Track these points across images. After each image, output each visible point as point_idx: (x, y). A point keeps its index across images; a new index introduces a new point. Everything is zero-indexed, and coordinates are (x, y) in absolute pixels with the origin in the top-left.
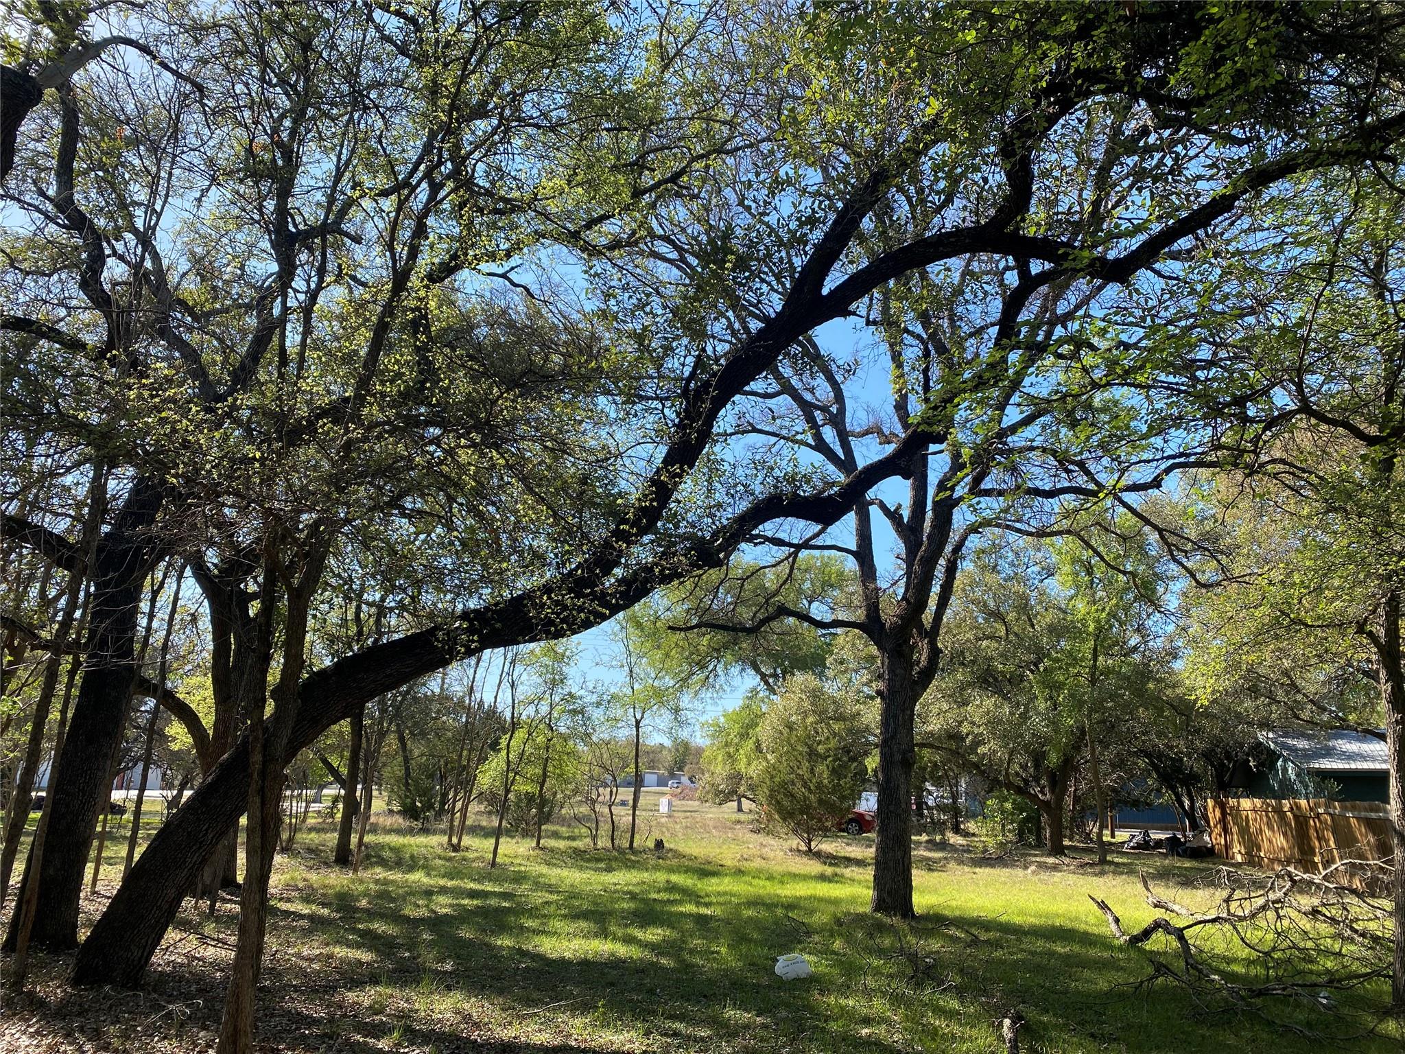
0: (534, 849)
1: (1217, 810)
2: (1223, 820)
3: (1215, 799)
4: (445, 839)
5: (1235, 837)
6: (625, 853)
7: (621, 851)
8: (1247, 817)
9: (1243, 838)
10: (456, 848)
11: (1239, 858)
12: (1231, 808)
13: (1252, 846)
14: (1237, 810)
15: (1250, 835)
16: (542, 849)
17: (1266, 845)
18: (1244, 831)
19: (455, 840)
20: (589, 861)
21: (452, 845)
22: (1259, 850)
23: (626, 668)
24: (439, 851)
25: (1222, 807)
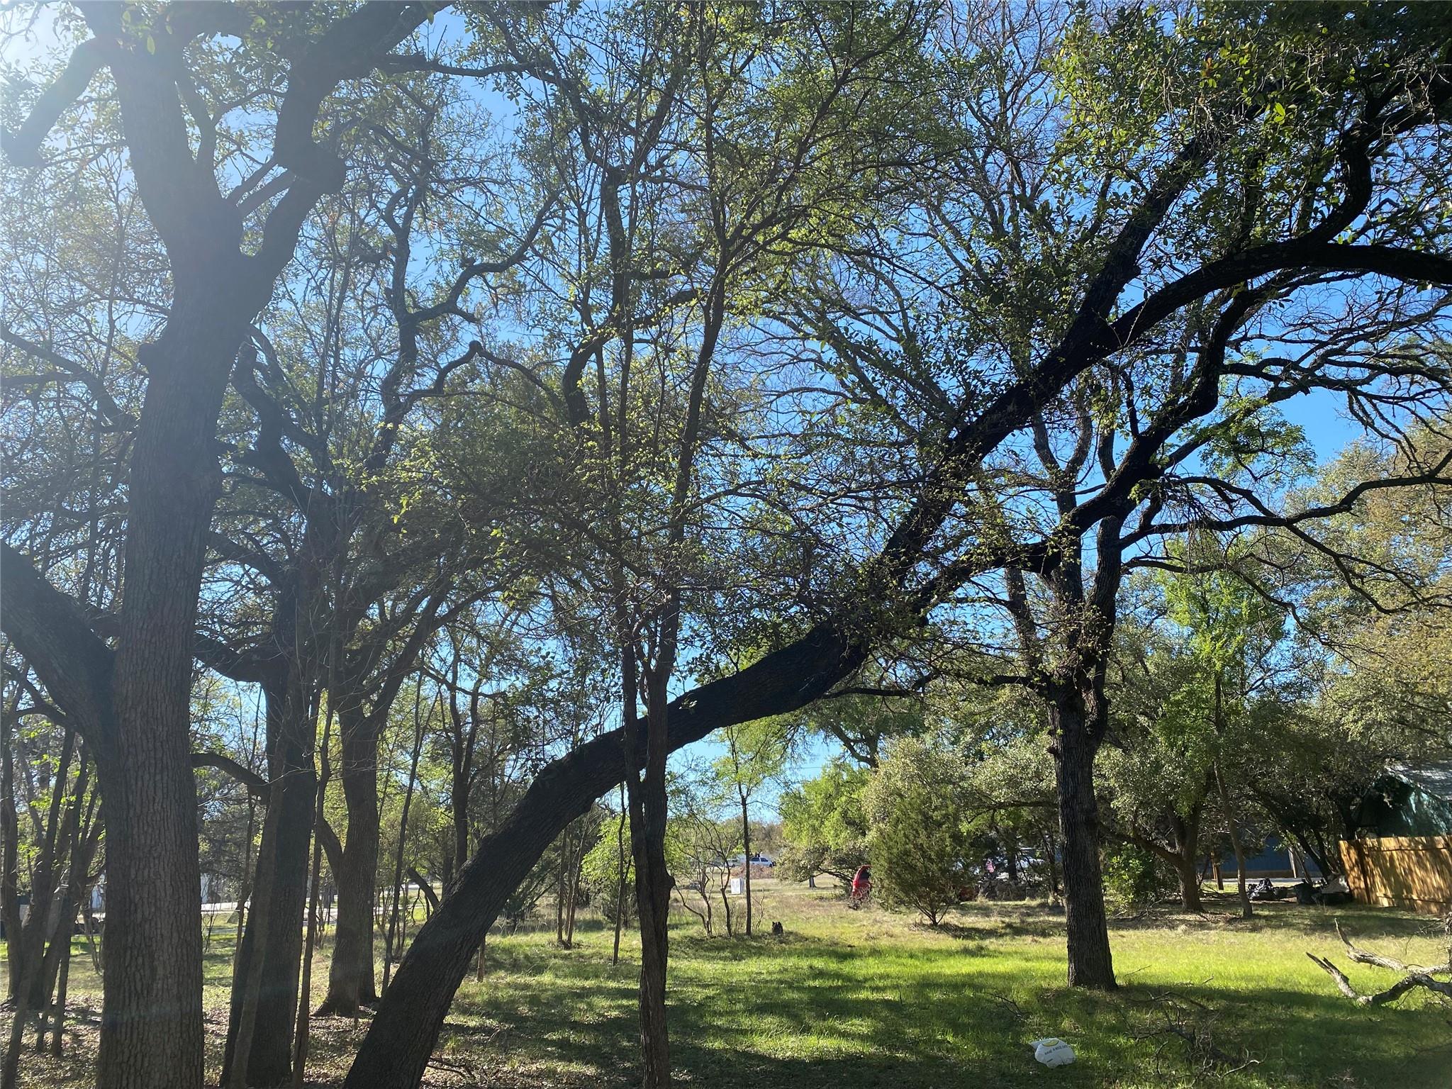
1: (1352, 852)
2: (1361, 863)
3: (1349, 839)
4: (554, 936)
5: (1378, 879)
6: (744, 940)
7: (738, 936)
8: (1391, 857)
9: (1388, 880)
10: (567, 945)
11: (1385, 903)
12: (1370, 849)
13: (1400, 888)
14: (1377, 852)
15: (1396, 876)
17: (1418, 885)
18: (1389, 873)
19: (565, 937)
20: (708, 949)
21: (563, 942)
22: (1410, 891)
23: (728, 743)
24: (550, 949)
25: (1359, 848)
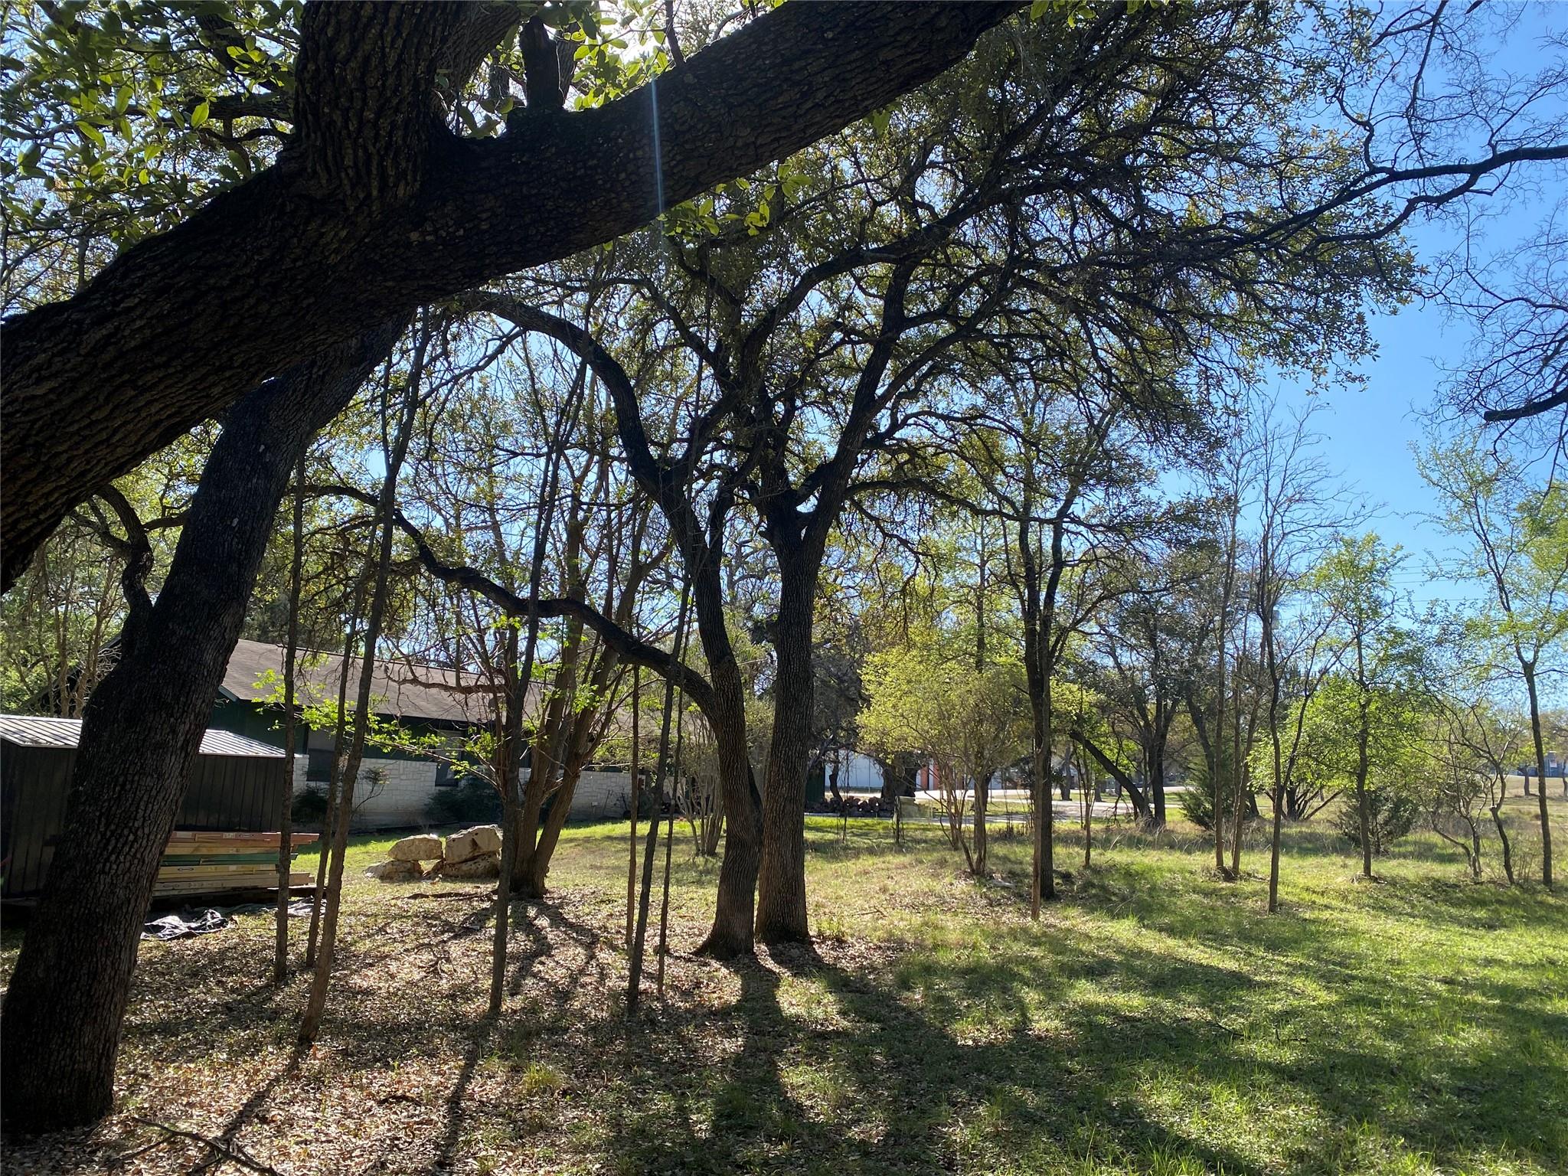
0: (1360, 880)
4: (1210, 859)
6: (1535, 892)
7: (1525, 885)
10: (1230, 875)
16: (1375, 880)
19: (1228, 861)
21: (1225, 871)
23: (1492, 577)
